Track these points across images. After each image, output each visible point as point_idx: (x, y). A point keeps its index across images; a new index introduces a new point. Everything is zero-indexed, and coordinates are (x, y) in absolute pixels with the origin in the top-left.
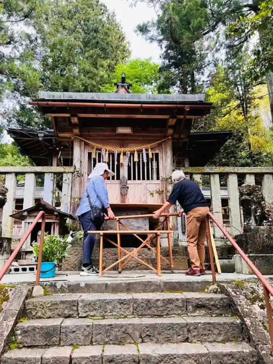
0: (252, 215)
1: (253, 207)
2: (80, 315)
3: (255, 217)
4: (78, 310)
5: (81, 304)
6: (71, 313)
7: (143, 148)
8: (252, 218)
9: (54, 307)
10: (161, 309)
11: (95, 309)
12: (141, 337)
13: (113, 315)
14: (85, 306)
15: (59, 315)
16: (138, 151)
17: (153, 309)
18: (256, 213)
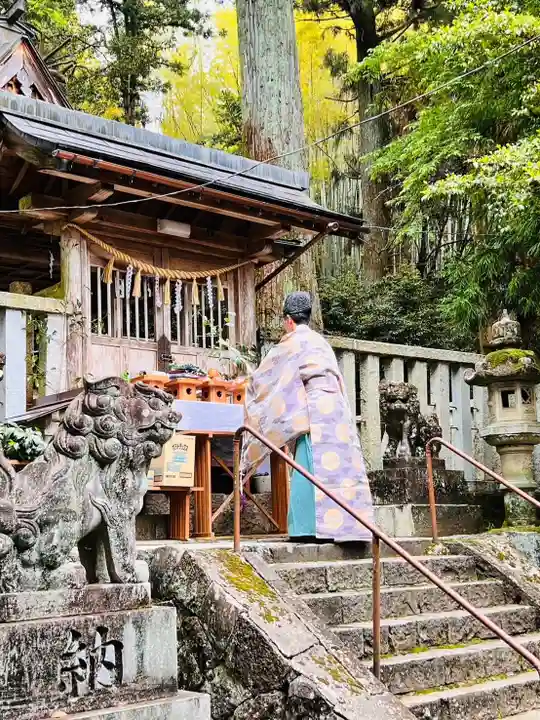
0: (405, 435)
1: (408, 422)
2: (330, 589)
3: (409, 440)
4: (326, 582)
5: (329, 572)
6: (319, 586)
7: (207, 274)
8: (405, 440)
9: (301, 578)
10: (412, 575)
11: (345, 579)
12: (419, 607)
13: (364, 586)
14: (334, 575)
15: (306, 590)
16: (198, 280)
17: (404, 576)
18: (411, 433)
